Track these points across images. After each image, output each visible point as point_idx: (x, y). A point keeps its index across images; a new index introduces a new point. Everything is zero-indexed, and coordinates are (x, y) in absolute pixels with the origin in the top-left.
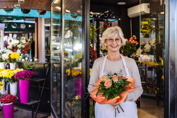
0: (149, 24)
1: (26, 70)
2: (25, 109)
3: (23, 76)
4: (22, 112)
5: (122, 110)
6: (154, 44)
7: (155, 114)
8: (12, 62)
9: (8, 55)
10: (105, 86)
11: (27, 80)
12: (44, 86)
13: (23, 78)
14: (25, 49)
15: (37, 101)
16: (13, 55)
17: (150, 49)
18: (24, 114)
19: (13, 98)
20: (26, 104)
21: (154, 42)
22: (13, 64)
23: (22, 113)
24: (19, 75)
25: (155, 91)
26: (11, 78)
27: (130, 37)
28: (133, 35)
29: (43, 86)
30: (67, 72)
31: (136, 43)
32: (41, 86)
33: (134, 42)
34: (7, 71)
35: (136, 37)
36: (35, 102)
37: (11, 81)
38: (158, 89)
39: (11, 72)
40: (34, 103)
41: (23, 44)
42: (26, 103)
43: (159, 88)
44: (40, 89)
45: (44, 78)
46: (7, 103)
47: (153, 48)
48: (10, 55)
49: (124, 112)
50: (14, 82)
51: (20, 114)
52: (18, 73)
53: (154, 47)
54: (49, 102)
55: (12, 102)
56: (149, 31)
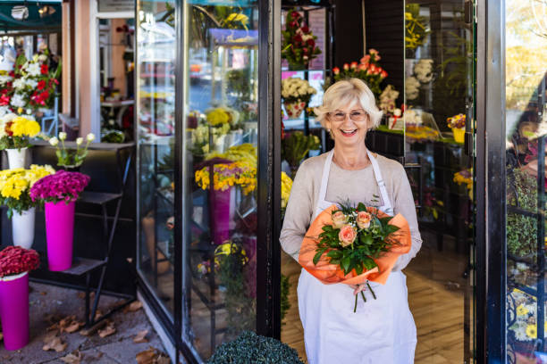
0: (415, 20)
1: (65, 174)
2: (54, 285)
3: (60, 190)
4: (45, 294)
5: (373, 293)
6: (428, 75)
7: (435, 276)
8: (15, 145)
9: (4, 126)
10: (340, 239)
11: (69, 202)
12: (117, 215)
13: (61, 197)
14: (38, 93)
15: (99, 263)
16: (18, 127)
17: (417, 90)
18: (54, 301)
19: (29, 259)
20: (69, 274)
21: (429, 71)
22: (19, 151)
23: (47, 296)
24: (45, 189)
25: (432, 211)
26: (18, 198)
27: (362, 56)
28: (368, 49)
29: (114, 215)
30: (197, 179)
31: (379, 76)
32: (109, 215)
33: (373, 72)
34: (5, 177)
35: (379, 55)
36: (94, 266)
37: (19, 207)
38: (441, 203)
39: (18, 181)
40: (90, 268)
41: (30, 77)
42: (66, 272)
43: (441, 200)
44: (106, 225)
45: (119, 193)
46: (11, 274)
47: (425, 87)
48: (10, 124)
49: (375, 298)
50: (27, 209)
51: (42, 300)
52: (41, 181)
53: (428, 83)
54: (130, 260)
55: (24, 271)
56: (415, 40)
